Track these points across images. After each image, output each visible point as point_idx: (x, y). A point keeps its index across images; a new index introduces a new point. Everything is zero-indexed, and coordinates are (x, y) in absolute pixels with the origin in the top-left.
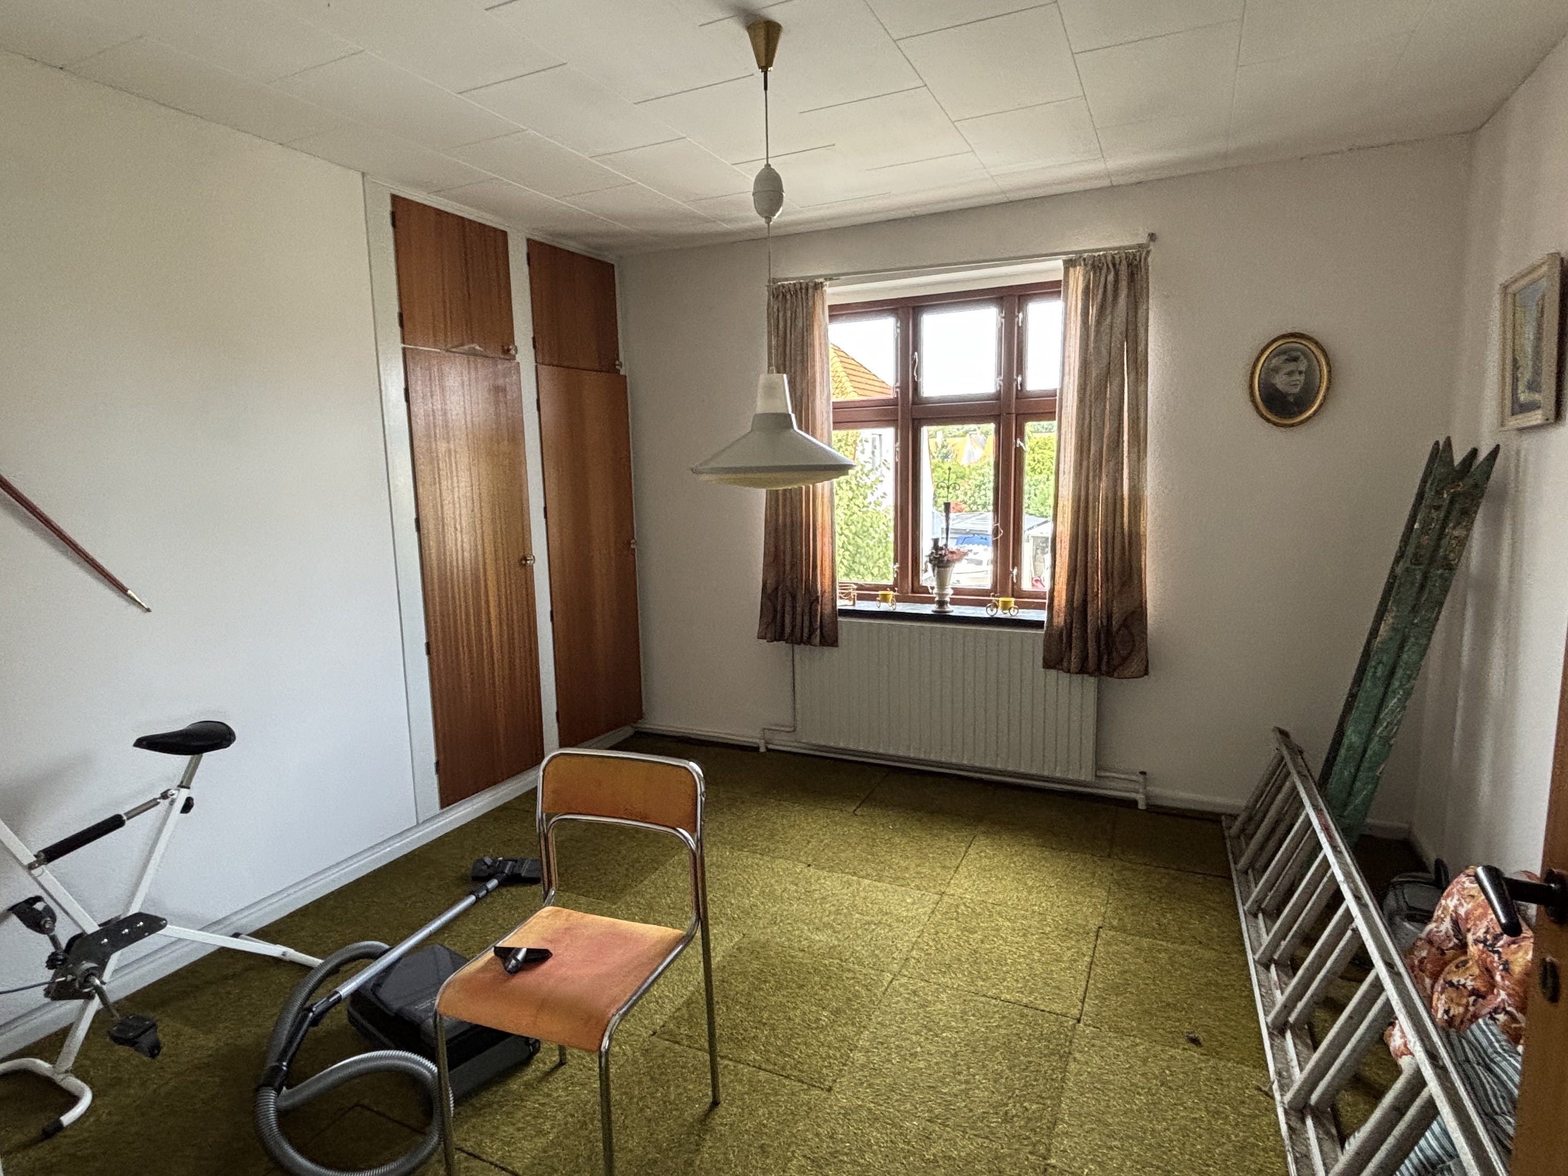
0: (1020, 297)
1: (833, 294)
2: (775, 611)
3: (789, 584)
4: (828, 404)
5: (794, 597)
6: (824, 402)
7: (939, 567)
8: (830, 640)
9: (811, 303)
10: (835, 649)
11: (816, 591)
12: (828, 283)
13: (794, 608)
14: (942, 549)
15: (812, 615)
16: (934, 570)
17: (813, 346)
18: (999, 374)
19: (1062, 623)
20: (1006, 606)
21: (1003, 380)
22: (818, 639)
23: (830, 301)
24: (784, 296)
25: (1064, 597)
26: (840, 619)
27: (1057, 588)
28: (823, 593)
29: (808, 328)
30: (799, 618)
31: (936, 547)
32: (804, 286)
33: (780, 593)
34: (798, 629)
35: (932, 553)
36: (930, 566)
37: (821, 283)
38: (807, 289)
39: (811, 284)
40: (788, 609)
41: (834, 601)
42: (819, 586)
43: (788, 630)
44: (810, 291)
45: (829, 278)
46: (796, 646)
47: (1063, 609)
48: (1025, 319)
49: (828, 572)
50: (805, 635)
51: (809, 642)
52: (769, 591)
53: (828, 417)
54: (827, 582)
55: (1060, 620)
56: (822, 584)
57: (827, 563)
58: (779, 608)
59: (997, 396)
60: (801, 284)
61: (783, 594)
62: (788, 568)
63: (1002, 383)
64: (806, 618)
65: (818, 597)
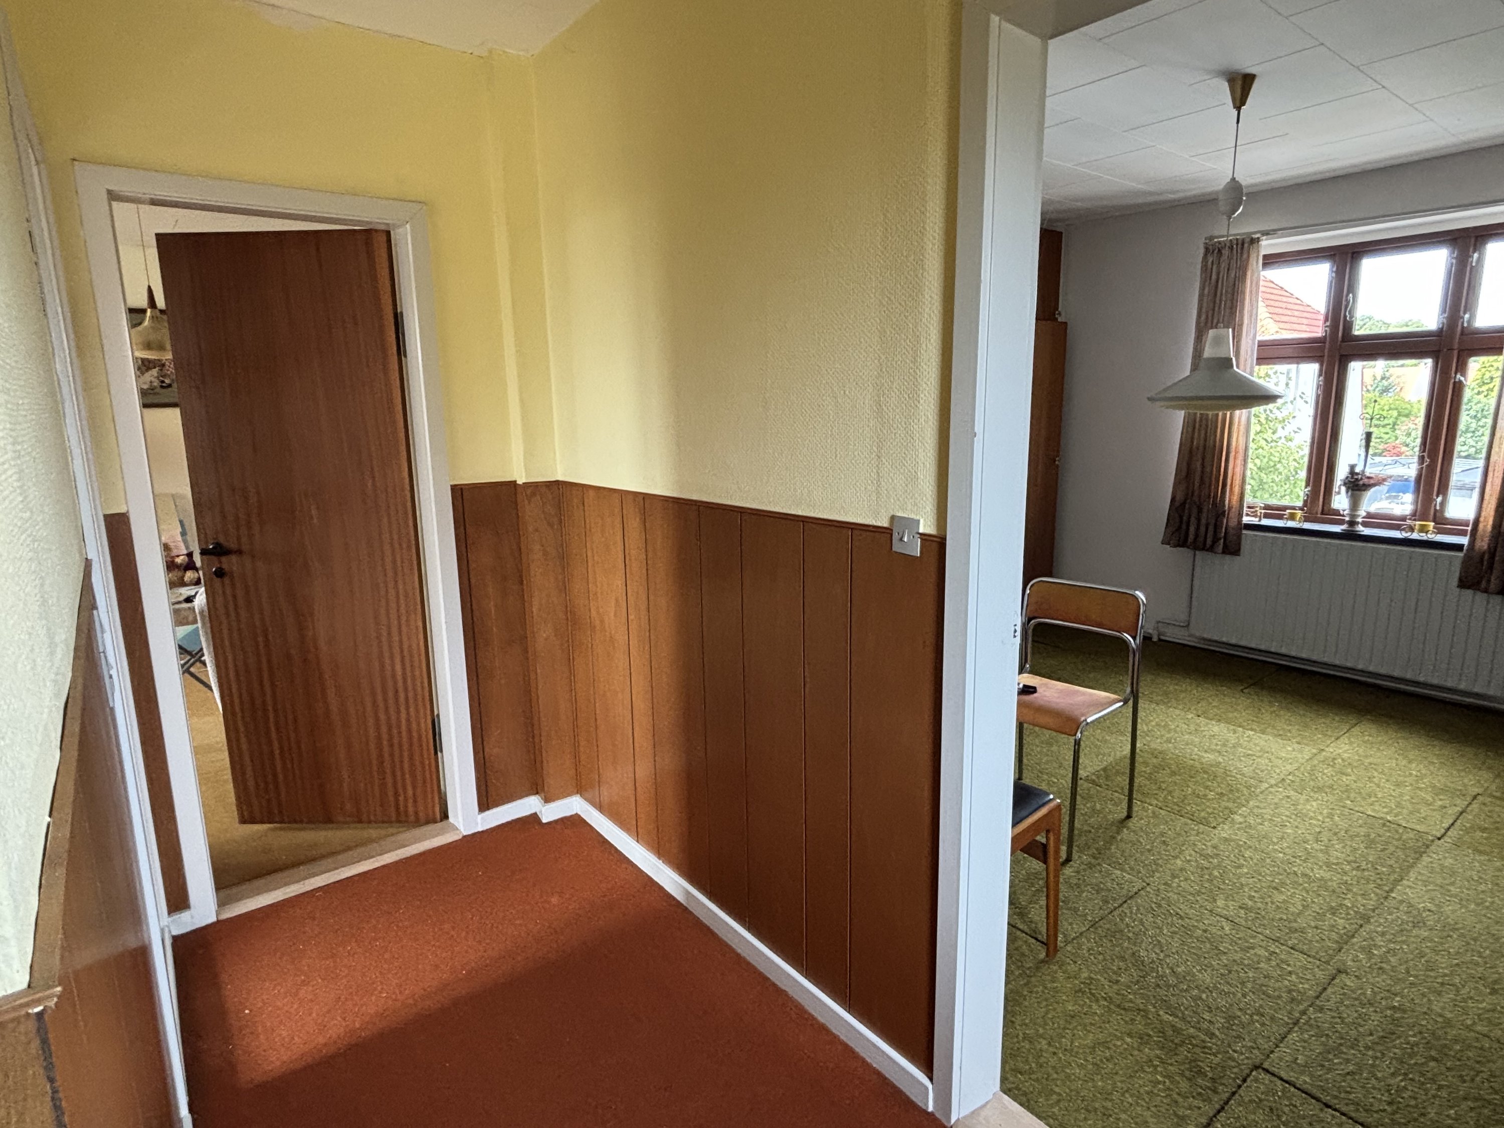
0: (1477, 237)
1: (1268, 246)
2: (1181, 522)
3: (1196, 499)
4: (1254, 343)
5: (1200, 510)
6: (1250, 342)
7: (1353, 490)
8: (1232, 548)
9: (1245, 256)
10: (1238, 557)
11: (1224, 506)
12: (1264, 238)
13: (1199, 520)
14: (1357, 474)
15: (1217, 527)
16: (1347, 492)
17: (1243, 293)
18: (1444, 311)
19: (1486, 547)
20: (1423, 529)
21: (1447, 318)
22: (1221, 547)
23: (1263, 252)
24: (1219, 251)
25: (1491, 522)
26: (1244, 532)
27: (1483, 514)
28: (1230, 508)
29: (1241, 277)
30: (1203, 529)
31: (1352, 472)
32: (1240, 242)
33: (1187, 506)
34: (1201, 539)
35: (1347, 477)
36: (1343, 489)
37: (1258, 238)
38: (1243, 244)
39: (1248, 240)
40: (1193, 519)
41: (1240, 515)
42: (1227, 502)
43: (1191, 537)
44: (1246, 245)
45: (1266, 233)
46: (1197, 552)
47: (1488, 535)
48: (1480, 260)
49: (1237, 490)
50: (1209, 542)
51: (1211, 549)
52: (1177, 504)
53: (1252, 354)
54: (1235, 498)
55: (1483, 544)
56: (1230, 499)
57: (1237, 482)
58: (1185, 518)
59: (1439, 333)
60: (1237, 239)
61: (1190, 509)
62: (1197, 484)
63: (1445, 321)
64: (1211, 528)
65: (1224, 512)
